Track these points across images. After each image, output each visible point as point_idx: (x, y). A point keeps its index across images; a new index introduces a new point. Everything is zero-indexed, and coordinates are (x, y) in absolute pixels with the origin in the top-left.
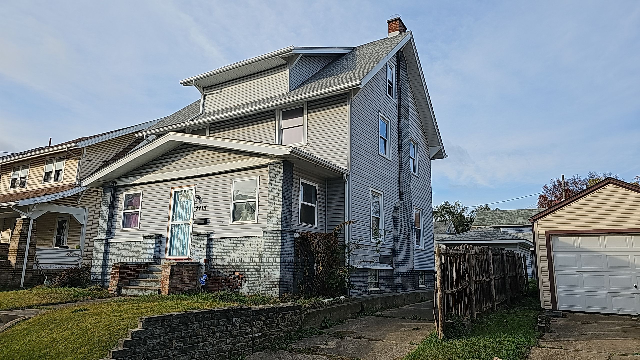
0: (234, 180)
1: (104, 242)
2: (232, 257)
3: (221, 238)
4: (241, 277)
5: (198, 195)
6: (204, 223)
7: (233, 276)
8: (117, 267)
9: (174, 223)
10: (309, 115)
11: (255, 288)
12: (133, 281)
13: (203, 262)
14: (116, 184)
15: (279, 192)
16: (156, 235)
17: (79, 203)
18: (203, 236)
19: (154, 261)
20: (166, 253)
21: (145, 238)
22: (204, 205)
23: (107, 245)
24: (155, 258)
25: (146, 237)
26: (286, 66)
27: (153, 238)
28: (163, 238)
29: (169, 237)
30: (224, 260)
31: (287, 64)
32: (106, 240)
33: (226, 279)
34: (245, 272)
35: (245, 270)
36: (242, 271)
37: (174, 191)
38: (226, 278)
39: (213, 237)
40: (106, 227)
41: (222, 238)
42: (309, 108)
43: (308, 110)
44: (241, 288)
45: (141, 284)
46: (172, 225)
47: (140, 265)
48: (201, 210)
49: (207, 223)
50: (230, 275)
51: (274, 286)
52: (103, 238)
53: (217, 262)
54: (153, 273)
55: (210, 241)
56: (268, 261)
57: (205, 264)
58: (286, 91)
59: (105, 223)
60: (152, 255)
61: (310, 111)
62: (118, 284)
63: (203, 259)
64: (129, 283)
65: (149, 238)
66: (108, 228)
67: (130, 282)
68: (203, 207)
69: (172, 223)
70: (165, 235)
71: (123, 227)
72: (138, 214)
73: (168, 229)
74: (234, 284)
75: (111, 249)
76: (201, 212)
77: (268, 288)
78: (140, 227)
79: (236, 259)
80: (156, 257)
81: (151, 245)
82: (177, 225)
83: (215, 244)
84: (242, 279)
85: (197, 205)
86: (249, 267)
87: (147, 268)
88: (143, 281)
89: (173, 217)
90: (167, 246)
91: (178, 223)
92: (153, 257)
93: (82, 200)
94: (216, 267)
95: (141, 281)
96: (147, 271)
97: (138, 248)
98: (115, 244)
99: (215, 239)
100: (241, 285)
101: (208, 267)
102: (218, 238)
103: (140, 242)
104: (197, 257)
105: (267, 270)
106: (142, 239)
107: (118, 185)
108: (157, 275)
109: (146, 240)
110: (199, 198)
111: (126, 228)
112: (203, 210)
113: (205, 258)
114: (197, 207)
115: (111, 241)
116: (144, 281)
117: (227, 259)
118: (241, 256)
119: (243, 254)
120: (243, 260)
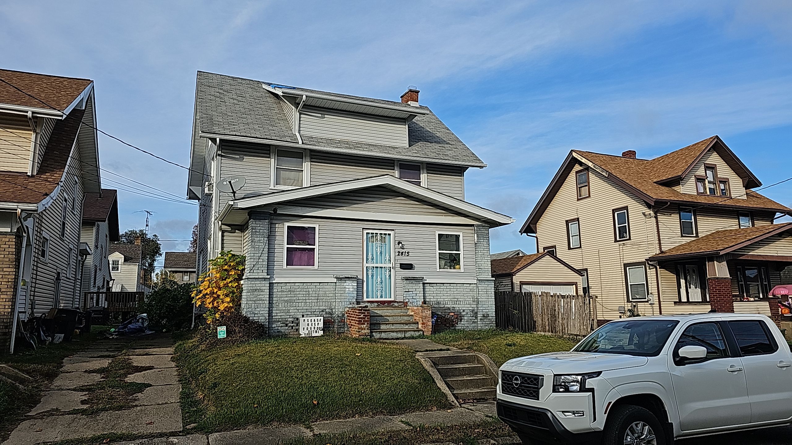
0: (437, 232)
1: (267, 282)
2: (447, 300)
3: (432, 283)
4: (456, 316)
5: (397, 240)
6: (410, 268)
7: (449, 316)
8: (365, 310)
9: (370, 265)
14: (276, 211)
18: (416, 280)
19: (356, 303)
20: (363, 296)
21: (338, 279)
22: (407, 250)
26: (403, 120)
27: (352, 279)
29: (365, 279)
30: (438, 303)
33: (442, 319)
34: (461, 313)
35: (460, 311)
36: (458, 312)
37: (365, 231)
39: (426, 282)
40: (265, 263)
42: (428, 168)
43: (427, 170)
44: (457, 326)
46: (367, 267)
48: (403, 255)
49: (412, 268)
50: (445, 316)
51: (490, 322)
52: (266, 277)
54: (382, 316)
58: (405, 145)
59: (262, 258)
60: (353, 298)
61: (429, 172)
62: (369, 329)
63: (421, 302)
65: (347, 279)
66: (267, 264)
68: (405, 252)
69: (367, 265)
70: (360, 277)
71: (288, 265)
72: (313, 251)
73: (363, 271)
74: (449, 322)
75: (275, 290)
76: (404, 257)
77: (486, 324)
78: (319, 266)
79: (451, 302)
81: (351, 287)
82: (373, 267)
83: (428, 287)
84: (457, 318)
85: (398, 250)
86: (464, 308)
88: (385, 324)
89: (367, 259)
90: (363, 288)
91: (374, 265)
92: (355, 300)
100: (457, 323)
103: (328, 283)
104: (413, 300)
105: (483, 311)
106: (334, 280)
107: (280, 212)
108: (388, 318)
109: (342, 282)
110: (401, 243)
111: (292, 265)
112: (406, 255)
114: (399, 252)
115: (275, 280)
116: (387, 324)
117: (442, 302)
118: (455, 300)
119: (457, 297)
120: (458, 303)
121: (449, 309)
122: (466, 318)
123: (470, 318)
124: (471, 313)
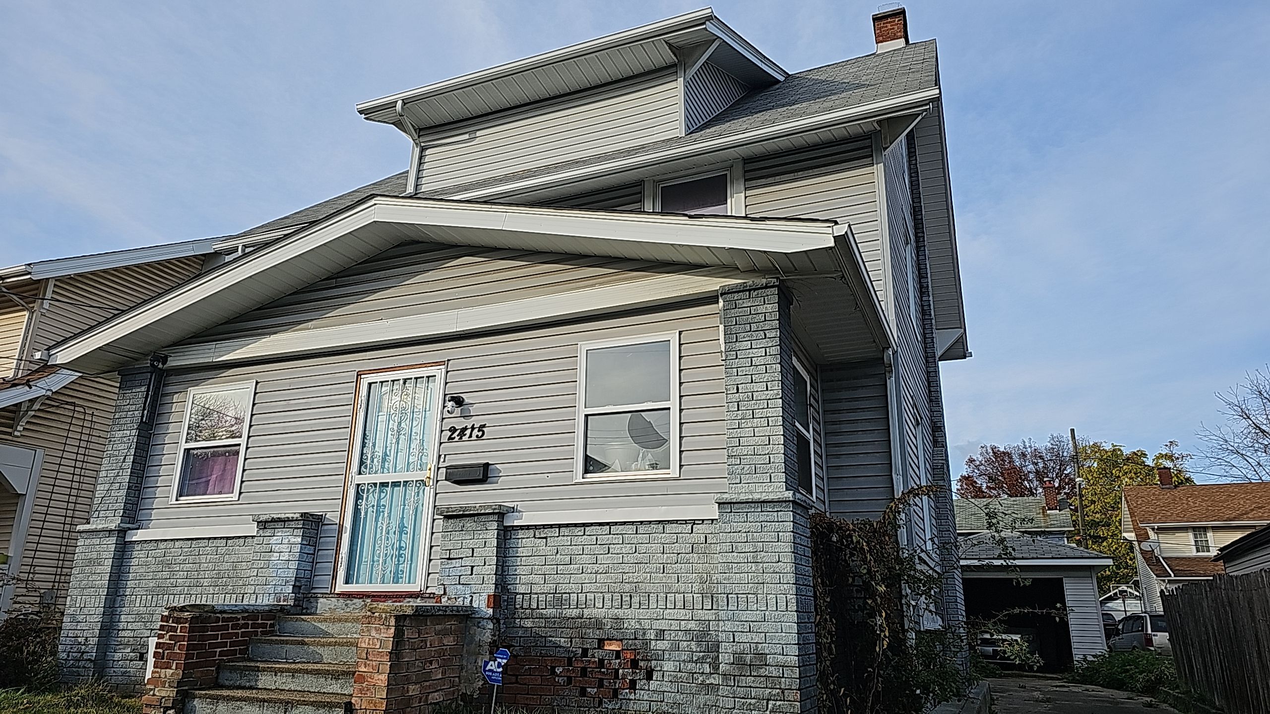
0: (584, 346)
1: (113, 540)
2: (593, 588)
3: (544, 526)
4: (629, 656)
5: (453, 389)
6: (481, 477)
7: (599, 654)
8: (178, 620)
9: (366, 479)
10: (749, 193)
11: (690, 698)
12: (234, 669)
13: (481, 604)
14: (164, 363)
15: (766, 377)
16: (303, 515)
17: (16, 433)
18: (483, 518)
19: (295, 600)
20: (334, 577)
21: (263, 524)
22: (478, 421)
23: (124, 550)
24: (296, 590)
25: (266, 522)
26: (673, 70)
27: (293, 525)
28: (326, 527)
29: (348, 524)
30: (559, 601)
31: (675, 65)
32: (122, 532)
33: (570, 664)
34: (646, 643)
35: (644, 634)
36: (636, 639)
37: (366, 380)
38: (570, 659)
39: (516, 523)
40: (123, 492)
41: (551, 526)
42: (748, 176)
43: (746, 180)
44: (632, 697)
45: (265, 680)
46: (358, 485)
47: (252, 614)
48: (464, 438)
49: (488, 477)
50: (585, 652)
51: (774, 692)
52: (113, 526)
53: (534, 606)
54: (303, 643)
55: (506, 534)
56: (743, 606)
57: (491, 611)
58: (676, 133)
59: (119, 479)
60: (287, 582)
61: (754, 183)
62: (180, 683)
63: (484, 596)
64: (217, 678)
65: (280, 525)
66: (128, 495)
67: (218, 673)
68: (473, 428)
69: (359, 479)
70: (332, 517)
71: (180, 494)
72: (237, 453)
73: (344, 499)
74: (601, 680)
75: (135, 562)
76: (466, 445)
77: (753, 701)
78: (240, 493)
79: (608, 596)
80: (300, 587)
81: (284, 548)
82: (375, 484)
83: (525, 544)
84: (634, 664)
85: (449, 423)
86: (663, 625)
87: (272, 625)
88: (271, 670)
89: (362, 463)
90: (337, 552)
91: (379, 478)
92: (290, 589)
93: (28, 427)
94: (528, 623)
95: (264, 670)
96: (272, 633)
97: (234, 558)
98: (152, 546)
99: (522, 528)
100: (633, 685)
101: (498, 621)
102: (536, 527)
103: (242, 540)
104: (459, 587)
105: (743, 638)
106: (253, 529)
107: (173, 362)
108: (320, 650)
109: (268, 533)
110: (458, 401)
111: (187, 495)
112: (474, 437)
113: (492, 592)
114: (453, 430)
115: (139, 535)
116: (276, 672)
117: (574, 597)
118: (627, 587)
119: (634, 577)
120: (636, 600)
121: (598, 624)
122: (668, 666)
123: (690, 666)
124: (693, 645)
